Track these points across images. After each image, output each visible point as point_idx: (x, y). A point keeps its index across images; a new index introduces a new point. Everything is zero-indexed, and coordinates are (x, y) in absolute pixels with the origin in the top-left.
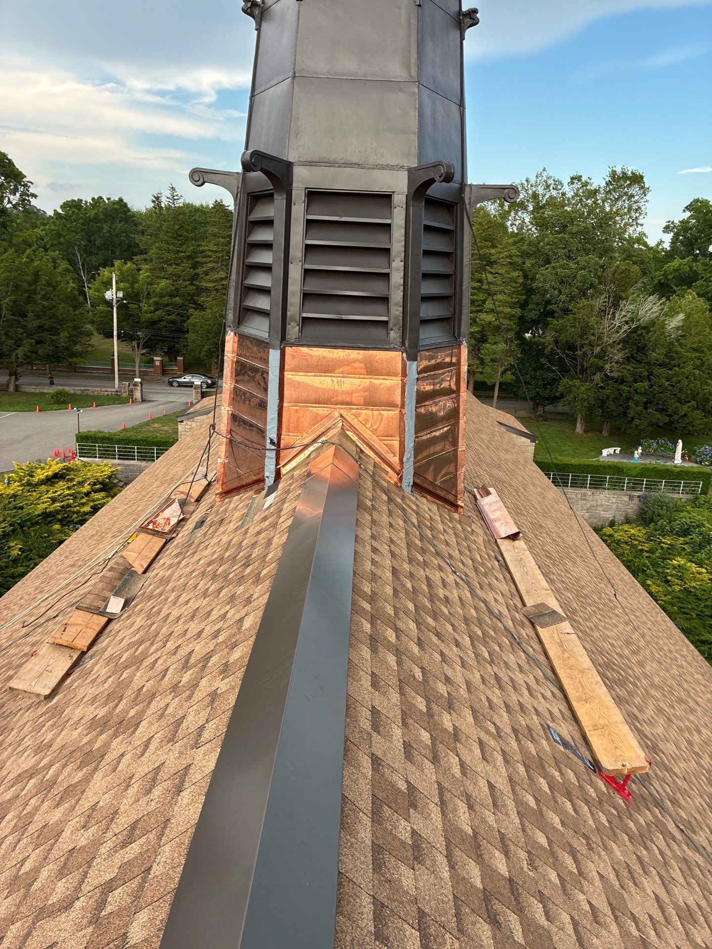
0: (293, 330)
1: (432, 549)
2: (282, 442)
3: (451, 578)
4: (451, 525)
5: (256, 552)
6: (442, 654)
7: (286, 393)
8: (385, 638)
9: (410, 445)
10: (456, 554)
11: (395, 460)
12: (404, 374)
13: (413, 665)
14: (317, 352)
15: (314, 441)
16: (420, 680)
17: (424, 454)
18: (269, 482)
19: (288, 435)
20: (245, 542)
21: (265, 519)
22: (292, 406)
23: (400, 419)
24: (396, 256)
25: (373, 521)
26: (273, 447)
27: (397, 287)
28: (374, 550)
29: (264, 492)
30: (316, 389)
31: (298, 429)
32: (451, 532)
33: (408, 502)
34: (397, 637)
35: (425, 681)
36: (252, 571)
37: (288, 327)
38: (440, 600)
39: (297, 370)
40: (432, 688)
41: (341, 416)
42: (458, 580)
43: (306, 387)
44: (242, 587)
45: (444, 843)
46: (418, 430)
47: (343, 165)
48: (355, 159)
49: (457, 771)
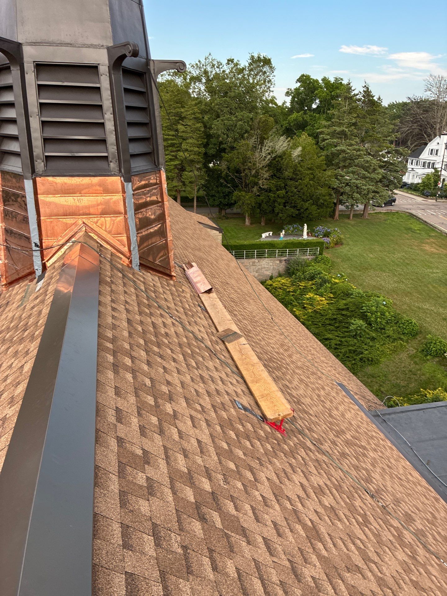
0: (40, 165)
1: (156, 305)
2: (44, 244)
3: (169, 321)
4: (168, 288)
5: (31, 320)
6: (164, 368)
7: (42, 210)
8: (124, 364)
9: (134, 239)
10: (172, 306)
11: (125, 249)
12: (124, 192)
13: (145, 378)
14: (60, 180)
15: (67, 241)
16: (150, 386)
17: (145, 245)
18: (39, 273)
19: (48, 239)
20: (24, 315)
21: (36, 298)
22: (47, 219)
23: (125, 222)
24: (107, 110)
25: (112, 291)
26: (38, 249)
27: (111, 132)
28: (114, 309)
29: (36, 280)
30: (63, 206)
31: (54, 235)
32: (168, 292)
33: (137, 276)
34: (132, 362)
35: (153, 385)
36: (29, 333)
37: (36, 163)
38: (162, 335)
39: (47, 193)
40: (158, 390)
41: (84, 223)
42: (174, 321)
43: (56, 204)
44: (22, 345)
45: (169, 481)
46: (139, 229)
47: (59, 45)
48: (68, 40)
49: (176, 437)
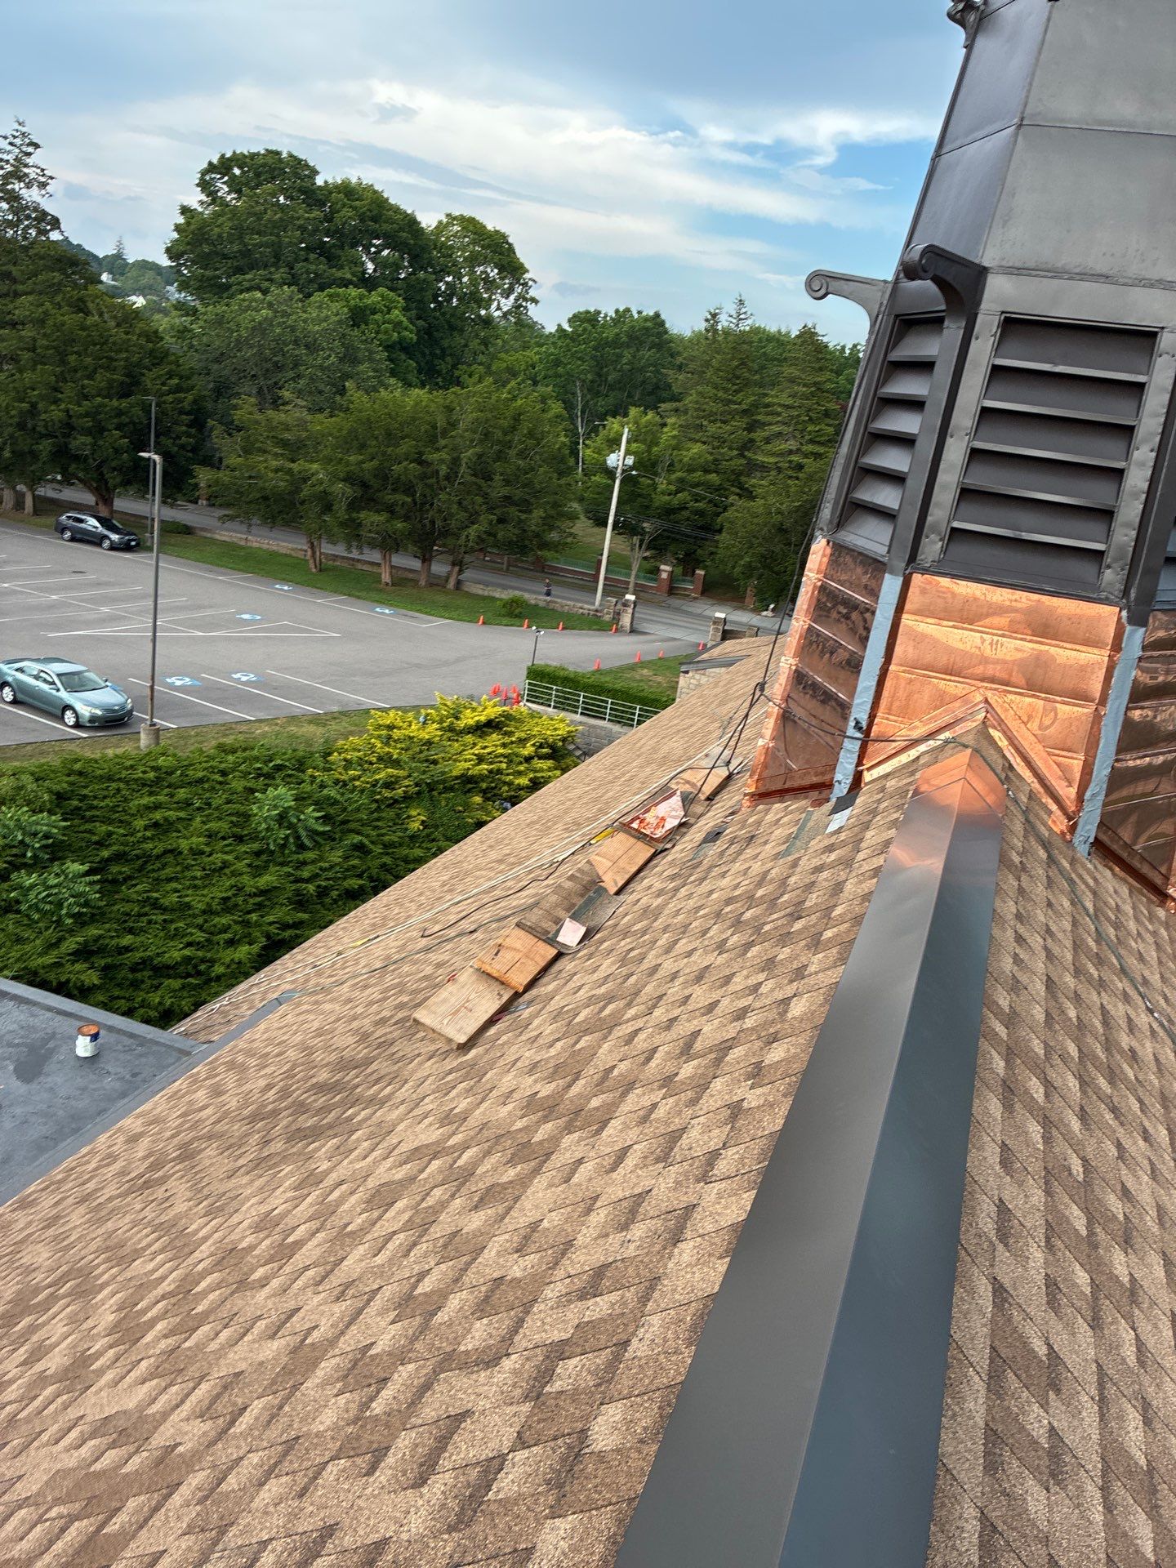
0: (932, 547)
1: (1115, 961)
2: (874, 728)
3: (1143, 1020)
4: (1150, 927)
5: (812, 900)
6: (1119, 1146)
7: (899, 650)
8: (1027, 1092)
9: (1101, 772)
10: (1155, 979)
11: (1069, 793)
12: (1117, 646)
13: (1070, 1151)
14: (966, 589)
15: (931, 735)
16: (1080, 1179)
17: (1125, 792)
18: (840, 790)
19: (887, 719)
20: (792, 880)
21: (830, 849)
22: (904, 672)
23: (1093, 723)
24: (1145, 441)
25: (1021, 891)
26: (858, 735)
27: (1135, 496)
28: (1020, 939)
29: (829, 806)
30: (950, 650)
31: (906, 712)
32: (1150, 939)
33: (1081, 871)
34: (1047, 1095)
35: (1087, 1183)
36: (805, 928)
37: (924, 541)
38: (1121, 1051)
39: (923, 612)
40: (1098, 1199)
41: (986, 701)
42: (1155, 1025)
43: (934, 642)
44: (787, 950)
45: (1099, 1465)
46: (1123, 748)
47: (1078, 277)
48: (1101, 267)
49: (1129, 1352)
